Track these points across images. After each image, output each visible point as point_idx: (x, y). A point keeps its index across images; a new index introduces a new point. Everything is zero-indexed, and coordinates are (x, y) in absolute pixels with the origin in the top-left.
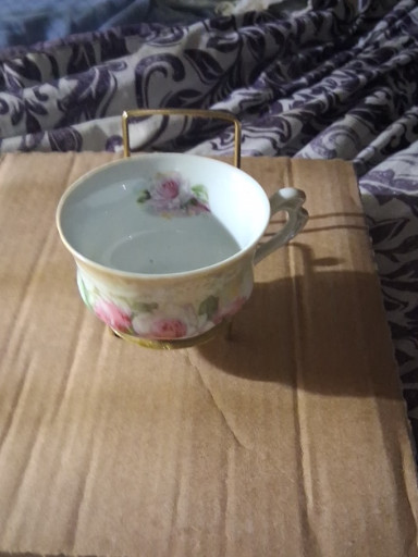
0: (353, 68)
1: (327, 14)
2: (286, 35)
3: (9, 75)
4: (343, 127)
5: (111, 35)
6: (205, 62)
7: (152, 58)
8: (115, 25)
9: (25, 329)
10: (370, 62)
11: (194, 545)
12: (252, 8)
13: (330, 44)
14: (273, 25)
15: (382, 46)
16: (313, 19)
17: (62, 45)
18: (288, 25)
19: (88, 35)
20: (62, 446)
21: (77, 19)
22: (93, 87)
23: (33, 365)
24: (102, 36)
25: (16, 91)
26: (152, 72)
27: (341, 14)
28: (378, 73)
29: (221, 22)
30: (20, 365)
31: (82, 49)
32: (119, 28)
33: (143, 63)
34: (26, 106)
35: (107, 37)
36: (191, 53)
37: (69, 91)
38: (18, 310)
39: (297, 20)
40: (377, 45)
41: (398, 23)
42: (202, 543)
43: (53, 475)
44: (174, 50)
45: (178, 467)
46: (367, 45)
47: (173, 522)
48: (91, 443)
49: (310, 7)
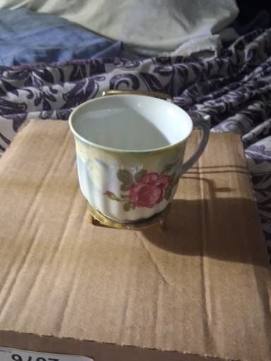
0: (241, 91)
1: (226, 60)
2: (201, 71)
3: (34, 77)
4: (234, 120)
5: (97, 61)
6: (152, 81)
7: (120, 75)
8: (99, 57)
9: (36, 211)
10: (251, 88)
11: (136, 336)
12: (181, 54)
13: (227, 77)
14: (193, 64)
15: (258, 80)
16: (218, 63)
17: (68, 64)
18: (202, 65)
19: (84, 61)
20: (55, 276)
21: (77, 52)
22: (84, 88)
23: (40, 232)
24: (91, 61)
25: (38, 86)
26: (120, 82)
27: (234, 61)
28: (256, 93)
29: (163, 60)
30: (32, 231)
31: (79, 68)
32: (102, 58)
33: (115, 78)
34: (44, 95)
35: (94, 62)
36: (144, 75)
37: (70, 89)
38: (33, 200)
39: (208, 62)
40: (256, 79)
41: (269, 69)
42: (141, 335)
43: (49, 291)
44: (134, 72)
45: (127, 292)
46: (249, 79)
47: (123, 322)
48: (74, 275)
49: (216, 56)
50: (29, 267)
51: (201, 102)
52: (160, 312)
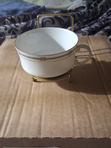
0: (99, 22)
1: (91, 10)
2: (81, 15)
3: (7, 21)
4: (100, 33)
6: (60, 20)
7: (46, 18)
9: (17, 77)
10: (104, 21)
11: (82, 132)
12: (71, 9)
14: (77, 12)
15: (106, 18)
16: (87, 11)
17: (21, 15)
18: (81, 12)
19: (28, 13)
21: (25, 11)
22: (30, 24)
23: (20, 87)
24: (32, 14)
25: (9, 25)
26: (46, 21)
27: (94, 11)
28: (107, 22)
29: (64, 11)
30: (16, 87)
31: (27, 16)
32: (36, 12)
33: (43, 19)
34: (12, 28)
35: (33, 14)
36: (56, 17)
37: (24, 25)
38: (14, 73)
39: (84, 12)
40: (104, 18)
41: (109, 13)
42: (85, 131)
44: (52, 17)
45: (72, 111)
46: (102, 18)
47: (74, 126)
48: (42, 105)
49: (86, 9)
50: (18, 104)
51: (83, 28)
52: (92, 118)
